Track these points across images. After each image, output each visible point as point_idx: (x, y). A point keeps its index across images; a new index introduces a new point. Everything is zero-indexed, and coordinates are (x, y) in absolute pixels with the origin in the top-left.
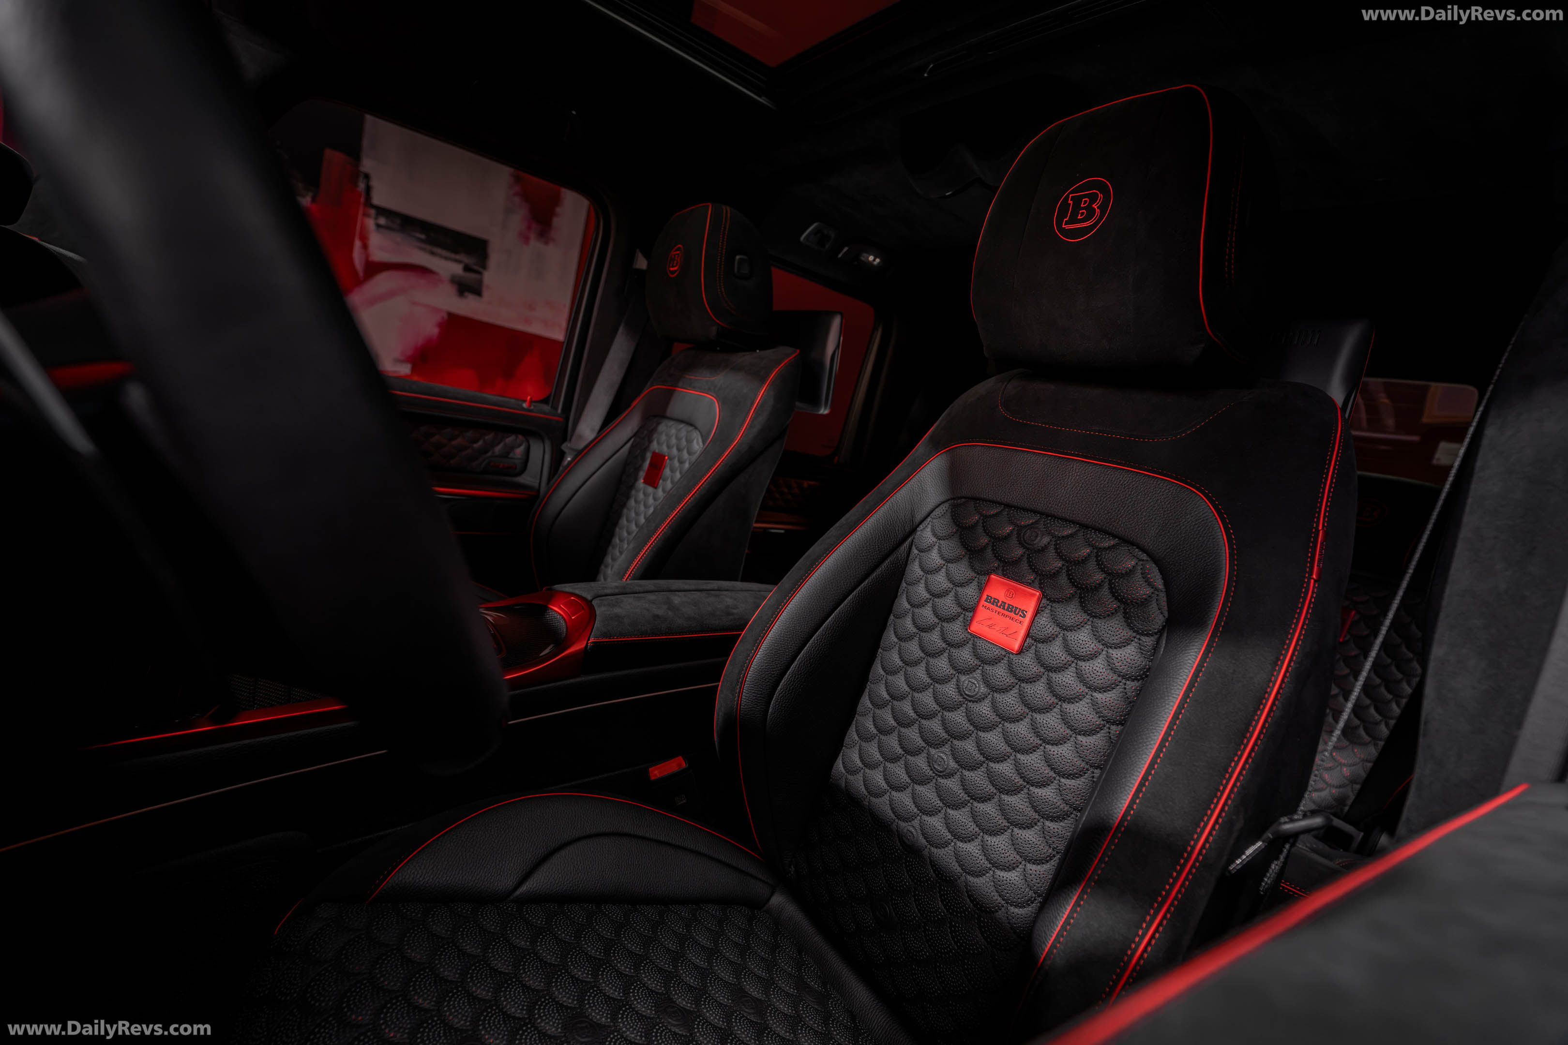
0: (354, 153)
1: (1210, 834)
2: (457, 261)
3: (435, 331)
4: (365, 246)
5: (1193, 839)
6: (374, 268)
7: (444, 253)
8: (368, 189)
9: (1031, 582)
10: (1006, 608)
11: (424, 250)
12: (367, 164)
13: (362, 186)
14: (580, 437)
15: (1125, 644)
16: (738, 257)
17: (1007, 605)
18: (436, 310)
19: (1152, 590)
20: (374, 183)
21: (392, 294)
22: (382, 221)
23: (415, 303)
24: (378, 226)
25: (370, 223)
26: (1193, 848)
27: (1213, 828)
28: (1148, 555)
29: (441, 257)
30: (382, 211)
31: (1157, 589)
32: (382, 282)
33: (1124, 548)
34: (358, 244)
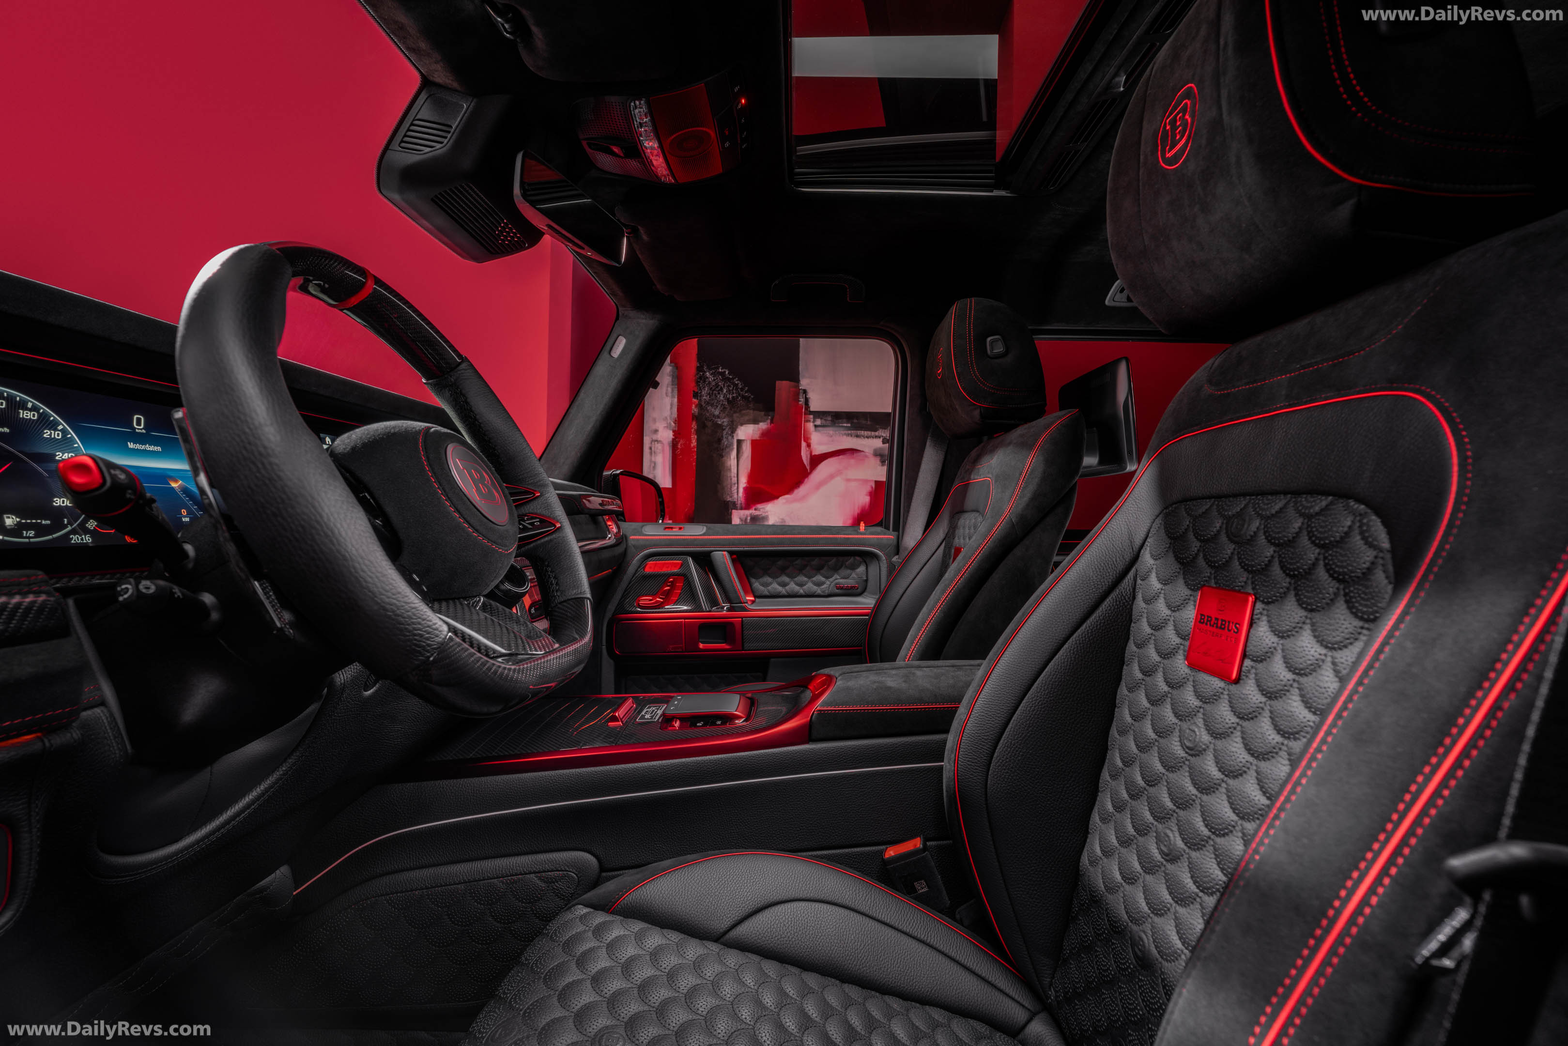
0: (794, 377)
1: (1371, 890)
2: (876, 437)
3: (867, 499)
4: (809, 445)
5: (1338, 897)
6: (817, 460)
7: (866, 433)
8: (807, 401)
9: (1243, 584)
10: (1219, 625)
11: (848, 435)
12: (804, 383)
13: (802, 400)
14: (906, 549)
15: (1352, 640)
16: (989, 339)
17: (1220, 622)
18: (866, 481)
19: (1375, 553)
20: (811, 395)
21: (832, 477)
22: (818, 422)
23: (848, 480)
24: (816, 426)
25: (810, 426)
26: (1339, 912)
27: (1378, 880)
28: (1367, 505)
29: (864, 437)
30: (818, 414)
31: (1381, 550)
32: (824, 469)
33: (1340, 505)
34: (804, 444)
